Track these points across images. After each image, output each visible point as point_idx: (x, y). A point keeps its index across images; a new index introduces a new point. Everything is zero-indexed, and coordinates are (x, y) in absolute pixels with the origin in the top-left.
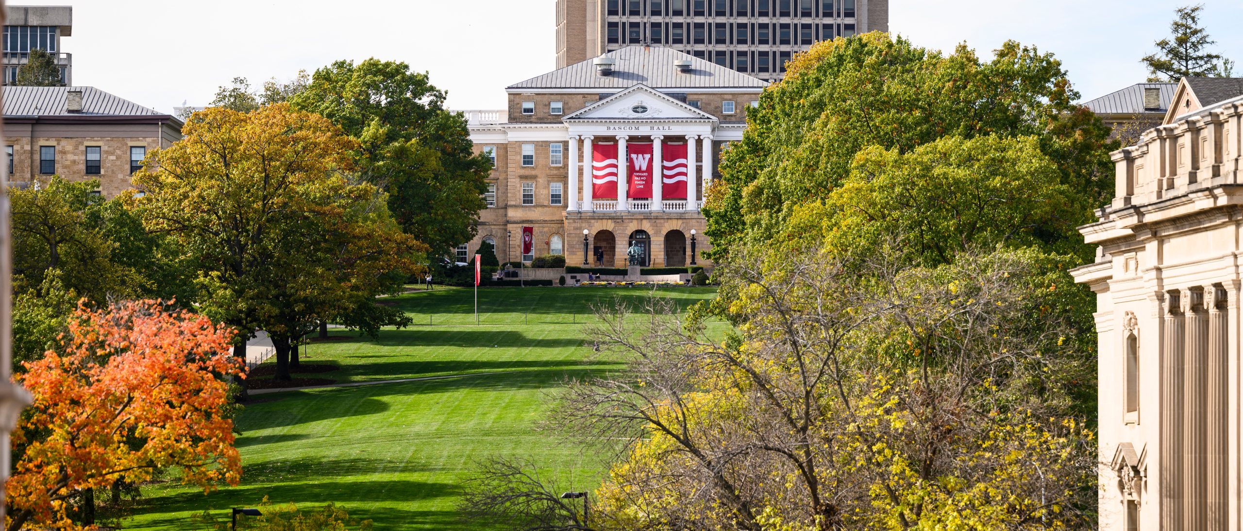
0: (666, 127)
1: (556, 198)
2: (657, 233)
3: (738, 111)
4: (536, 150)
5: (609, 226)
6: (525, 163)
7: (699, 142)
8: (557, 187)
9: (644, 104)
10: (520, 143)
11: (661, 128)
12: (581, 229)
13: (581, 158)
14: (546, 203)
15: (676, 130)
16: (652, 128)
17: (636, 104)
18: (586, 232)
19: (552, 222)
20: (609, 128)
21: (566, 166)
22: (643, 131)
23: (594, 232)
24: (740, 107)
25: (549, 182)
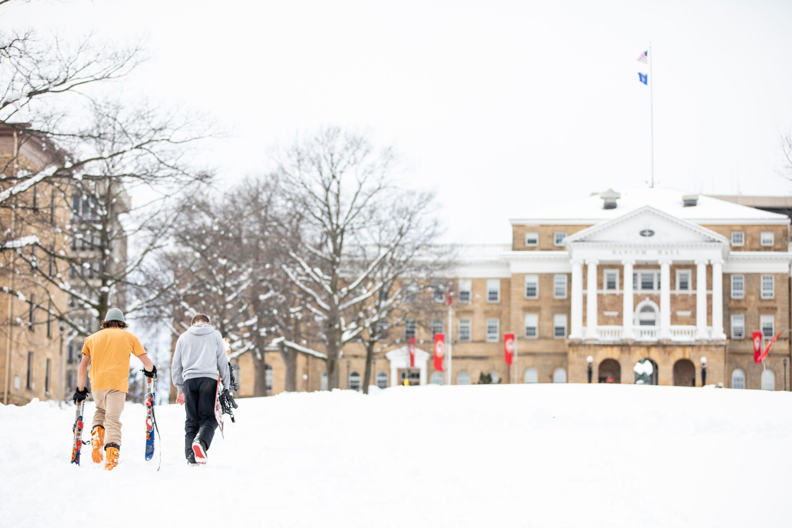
0: (675, 252)
1: (560, 331)
2: (665, 362)
3: (748, 243)
4: (540, 281)
5: (614, 354)
6: (529, 295)
7: (709, 268)
8: (560, 320)
9: (651, 228)
10: (523, 276)
11: (669, 252)
12: (585, 357)
13: (585, 286)
14: (550, 335)
15: (684, 256)
16: (660, 252)
17: (643, 228)
18: (590, 359)
19: (555, 354)
20: (614, 252)
21: (569, 298)
22: (650, 256)
23: (599, 360)
24: (749, 239)
25: (553, 314)
